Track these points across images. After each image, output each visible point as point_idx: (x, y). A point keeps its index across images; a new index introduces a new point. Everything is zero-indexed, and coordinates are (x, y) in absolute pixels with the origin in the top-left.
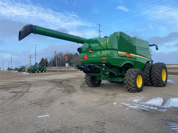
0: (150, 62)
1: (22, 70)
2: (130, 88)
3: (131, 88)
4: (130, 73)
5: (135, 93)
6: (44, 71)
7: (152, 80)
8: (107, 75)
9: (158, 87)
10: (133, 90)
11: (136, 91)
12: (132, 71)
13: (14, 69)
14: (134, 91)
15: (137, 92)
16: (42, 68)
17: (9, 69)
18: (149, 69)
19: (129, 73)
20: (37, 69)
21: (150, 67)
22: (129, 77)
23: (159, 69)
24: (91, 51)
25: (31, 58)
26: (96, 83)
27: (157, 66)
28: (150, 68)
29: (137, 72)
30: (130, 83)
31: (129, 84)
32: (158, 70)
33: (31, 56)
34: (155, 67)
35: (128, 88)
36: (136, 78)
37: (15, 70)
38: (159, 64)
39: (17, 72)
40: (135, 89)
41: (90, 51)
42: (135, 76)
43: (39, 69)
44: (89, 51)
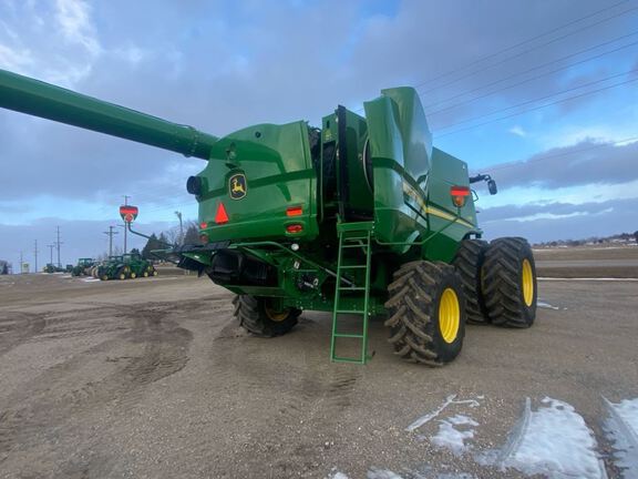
0: (473, 237)
1: (86, 270)
2: (412, 350)
3: (415, 346)
4: (412, 281)
5: (433, 371)
6: (146, 274)
7: (488, 304)
8: (314, 289)
9: (511, 327)
10: (427, 357)
11: (437, 360)
12: (416, 272)
13: (64, 267)
14: (428, 362)
15: (441, 364)
16: (140, 263)
17: (50, 269)
18: (474, 263)
19: (407, 283)
20: (125, 266)
21: (478, 256)
22: (407, 298)
23: (514, 260)
24: (240, 188)
25: (114, 235)
26: (280, 318)
27: (505, 249)
28: (476, 258)
29: (441, 276)
30: (412, 327)
31: (409, 331)
32: (507, 264)
33: (113, 230)
34: (494, 253)
35: (405, 350)
36: (436, 304)
37: (65, 271)
38: (512, 243)
39: (69, 276)
40: (434, 355)
41: (237, 188)
42: (434, 293)
43: (131, 267)
44: (233, 187)
